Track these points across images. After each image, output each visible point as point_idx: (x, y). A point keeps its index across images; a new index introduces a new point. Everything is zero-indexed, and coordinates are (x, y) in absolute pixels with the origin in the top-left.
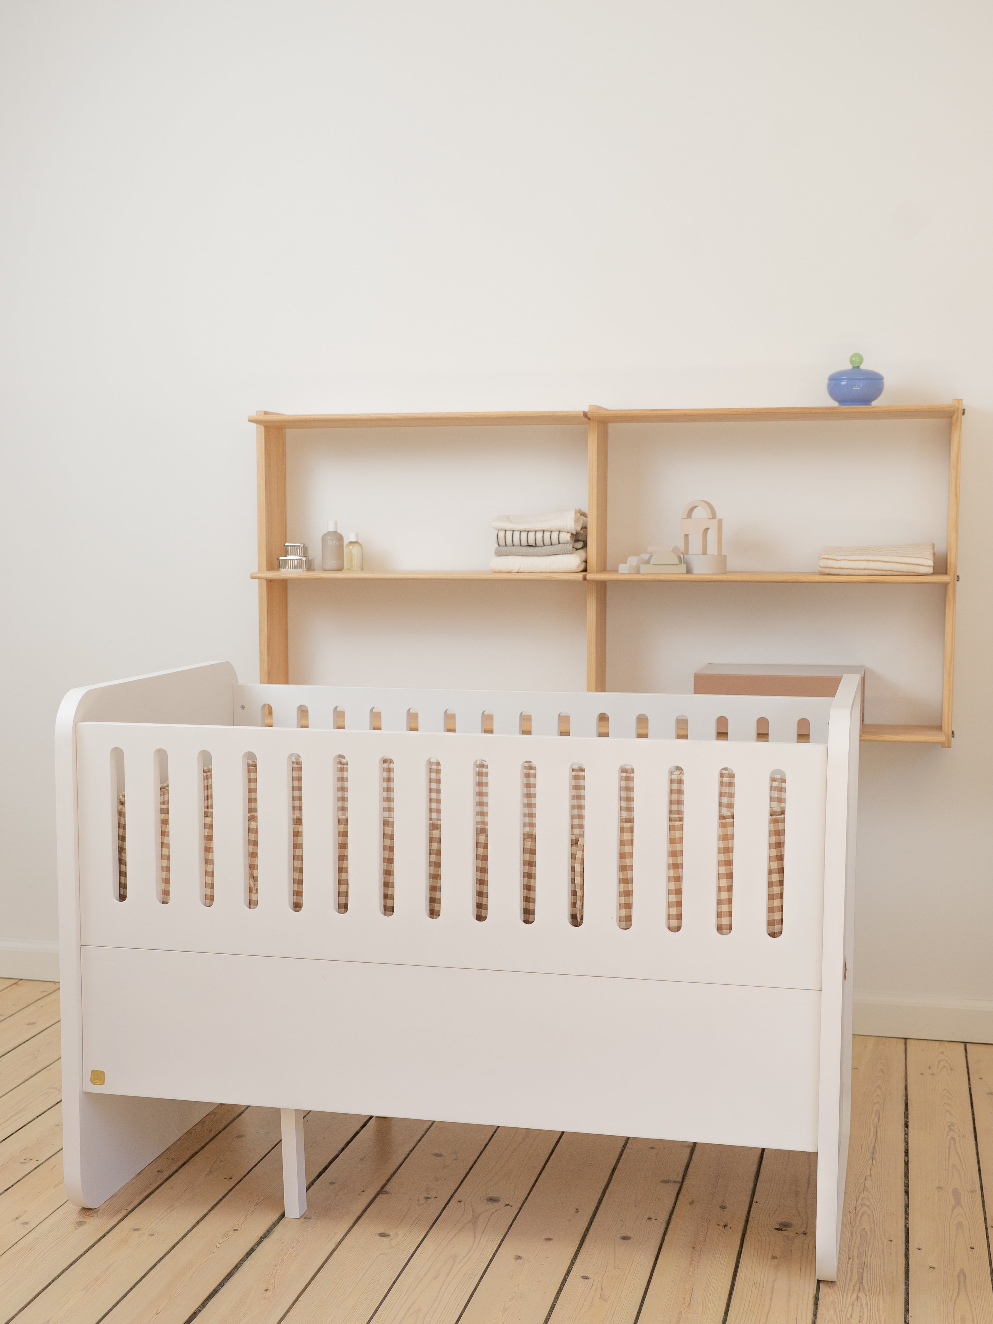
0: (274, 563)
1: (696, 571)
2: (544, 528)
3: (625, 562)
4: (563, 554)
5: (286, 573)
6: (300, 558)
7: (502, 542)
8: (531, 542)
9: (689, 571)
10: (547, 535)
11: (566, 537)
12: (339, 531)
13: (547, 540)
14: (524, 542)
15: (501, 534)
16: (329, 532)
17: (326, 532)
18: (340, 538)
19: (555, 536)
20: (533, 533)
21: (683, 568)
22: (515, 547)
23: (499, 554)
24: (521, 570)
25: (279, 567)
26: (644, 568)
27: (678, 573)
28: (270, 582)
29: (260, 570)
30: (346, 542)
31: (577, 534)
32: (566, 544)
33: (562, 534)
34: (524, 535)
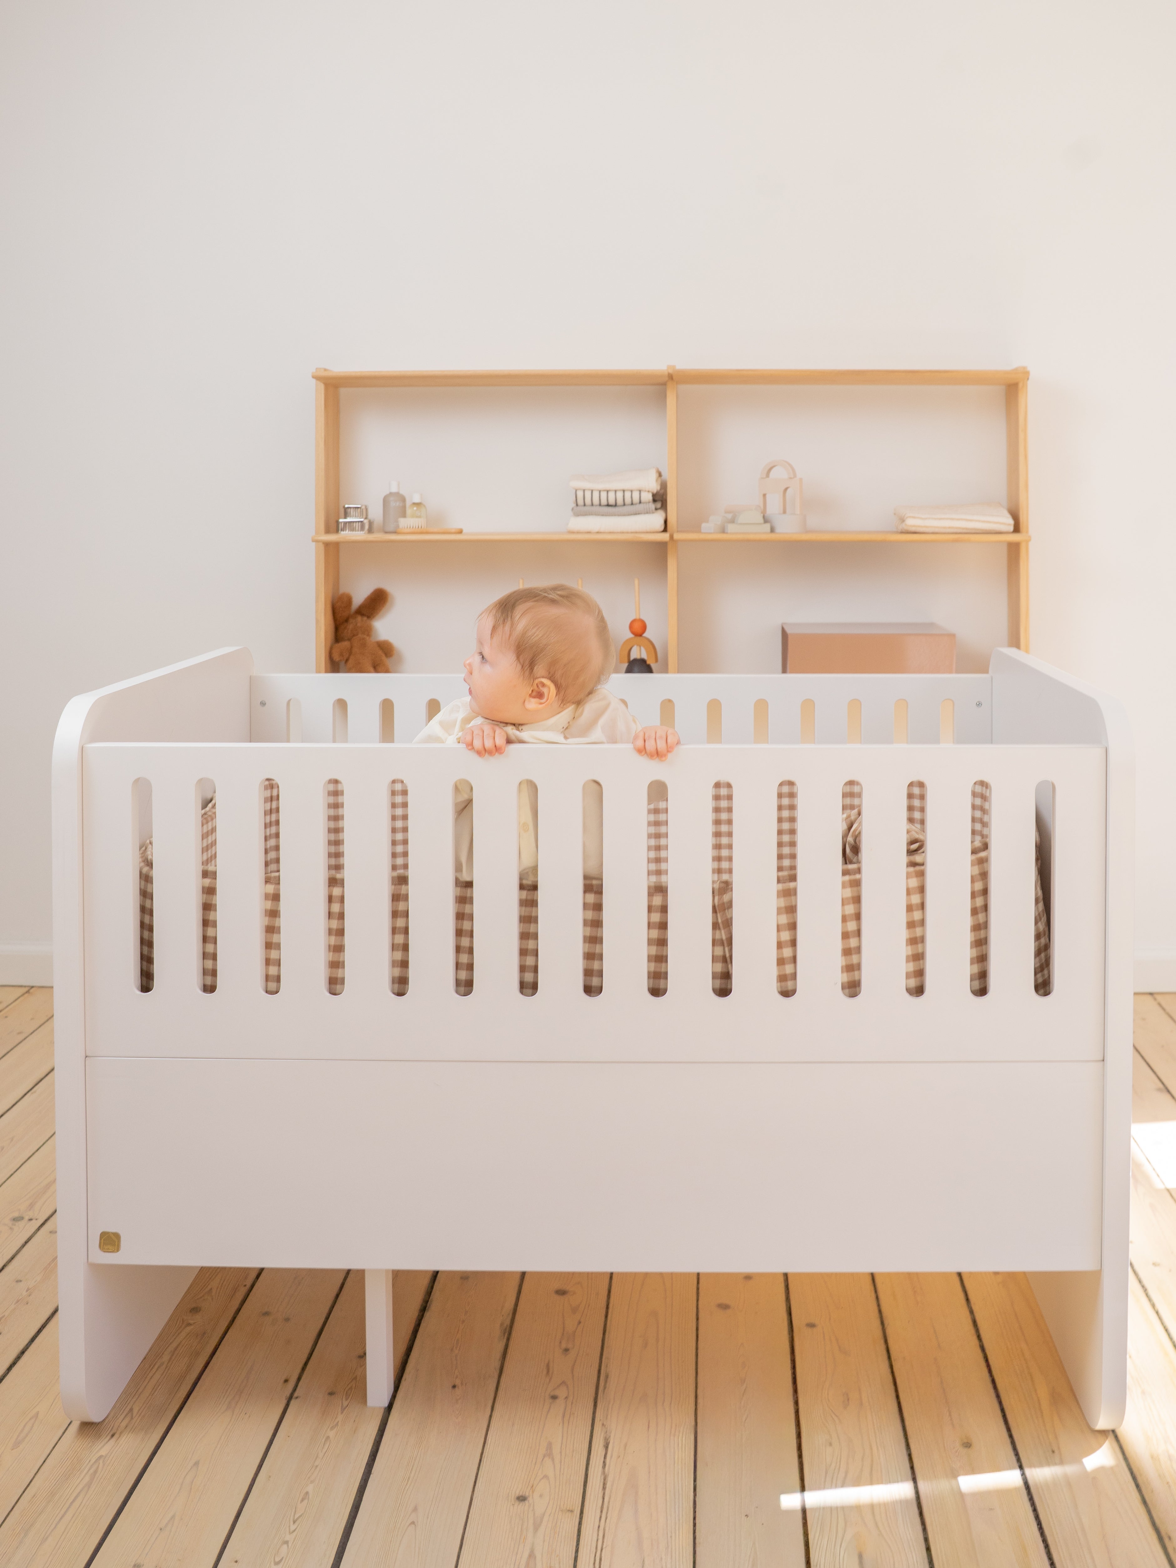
0: (333, 526)
1: (778, 529)
2: (625, 488)
3: (707, 521)
4: (645, 513)
5: (346, 535)
6: (362, 520)
7: (580, 502)
8: (612, 501)
9: (772, 530)
10: (628, 494)
11: (649, 497)
12: (401, 492)
13: (628, 500)
14: (604, 502)
15: (580, 494)
16: (391, 493)
17: (388, 493)
18: (403, 499)
19: (636, 496)
20: (613, 493)
21: (767, 527)
22: (594, 507)
23: (577, 514)
24: (602, 530)
25: (337, 531)
26: (731, 528)
27: (762, 531)
28: (327, 545)
29: (317, 532)
30: (408, 504)
31: (657, 493)
32: (647, 504)
33: (643, 494)
34: (604, 495)
